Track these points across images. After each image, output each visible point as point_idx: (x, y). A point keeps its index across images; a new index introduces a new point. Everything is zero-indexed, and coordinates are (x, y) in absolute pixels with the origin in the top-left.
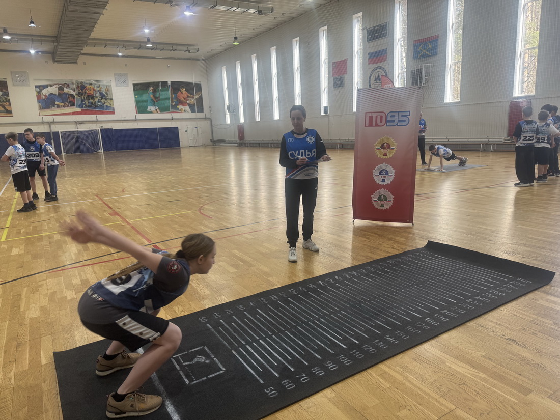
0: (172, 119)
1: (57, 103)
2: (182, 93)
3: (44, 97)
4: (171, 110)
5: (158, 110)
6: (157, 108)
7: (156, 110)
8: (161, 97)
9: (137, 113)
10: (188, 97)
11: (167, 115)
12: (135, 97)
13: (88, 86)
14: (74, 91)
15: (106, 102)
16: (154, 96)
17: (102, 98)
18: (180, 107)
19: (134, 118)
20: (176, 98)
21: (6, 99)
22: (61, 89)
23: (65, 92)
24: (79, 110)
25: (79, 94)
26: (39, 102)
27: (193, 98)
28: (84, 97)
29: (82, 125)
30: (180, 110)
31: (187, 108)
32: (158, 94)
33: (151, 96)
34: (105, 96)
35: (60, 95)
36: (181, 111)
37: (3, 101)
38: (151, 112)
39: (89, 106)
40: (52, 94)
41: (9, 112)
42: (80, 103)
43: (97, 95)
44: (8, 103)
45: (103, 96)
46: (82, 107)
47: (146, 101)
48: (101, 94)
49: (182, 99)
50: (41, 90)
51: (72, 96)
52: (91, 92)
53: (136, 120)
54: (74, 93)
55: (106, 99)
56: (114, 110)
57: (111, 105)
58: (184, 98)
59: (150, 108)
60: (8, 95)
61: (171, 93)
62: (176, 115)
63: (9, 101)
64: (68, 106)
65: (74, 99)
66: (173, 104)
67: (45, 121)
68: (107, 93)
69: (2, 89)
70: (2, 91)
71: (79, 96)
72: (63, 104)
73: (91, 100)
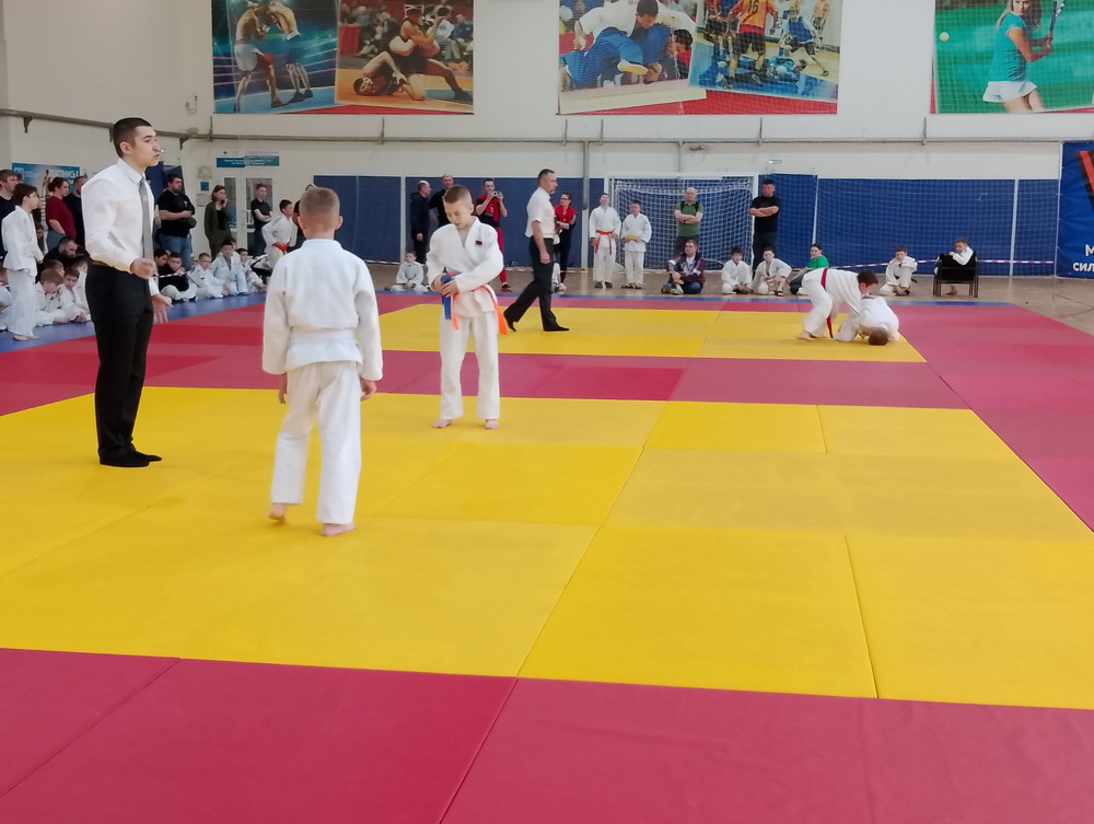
1: (623, 65)
3: (582, 42)
5: (1034, 100)
6: (1030, 87)
7: (1026, 98)
9: (933, 111)
12: (938, 41)
14: (693, 17)
15: (808, 59)
16: (1026, 33)
17: (795, 45)
19: (916, 134)
21: (462, 49)
22: (646, 9)
23: (658, 20)
24: (700, 93)
25: (712, 29)
26: (564, 61)
28: (726, 43)
29: (698, 155)
33: (1014, 31)
34: (808, 34)
35: (640, 33)
37: (453, 59)
38: (999, 108)
39: (740, 80)
40: (611, 31)
41: (463, 97)
42: (706, 65)
43: (777, 35)
44: (464, 64)
45: (801, 37)
46: (713, 83)
48: (797, 27)
50: (577, 15)
51: (684, 37)
52: (756, 21)
53: (923, 142)
54: (691, 27)
55: (809, 48)
56: (835, 96)
57: (825, 73)
59: (1000, 89)
60: (468, 36)
63: (469, 58)
64: (661, 79)
65: (688, 48)
67: (574, 134)
68: (818, 24)
69: (454, 13)
70: (453, 21)
71: (708, 38)
72: (644, 70)
73: (752, 55)
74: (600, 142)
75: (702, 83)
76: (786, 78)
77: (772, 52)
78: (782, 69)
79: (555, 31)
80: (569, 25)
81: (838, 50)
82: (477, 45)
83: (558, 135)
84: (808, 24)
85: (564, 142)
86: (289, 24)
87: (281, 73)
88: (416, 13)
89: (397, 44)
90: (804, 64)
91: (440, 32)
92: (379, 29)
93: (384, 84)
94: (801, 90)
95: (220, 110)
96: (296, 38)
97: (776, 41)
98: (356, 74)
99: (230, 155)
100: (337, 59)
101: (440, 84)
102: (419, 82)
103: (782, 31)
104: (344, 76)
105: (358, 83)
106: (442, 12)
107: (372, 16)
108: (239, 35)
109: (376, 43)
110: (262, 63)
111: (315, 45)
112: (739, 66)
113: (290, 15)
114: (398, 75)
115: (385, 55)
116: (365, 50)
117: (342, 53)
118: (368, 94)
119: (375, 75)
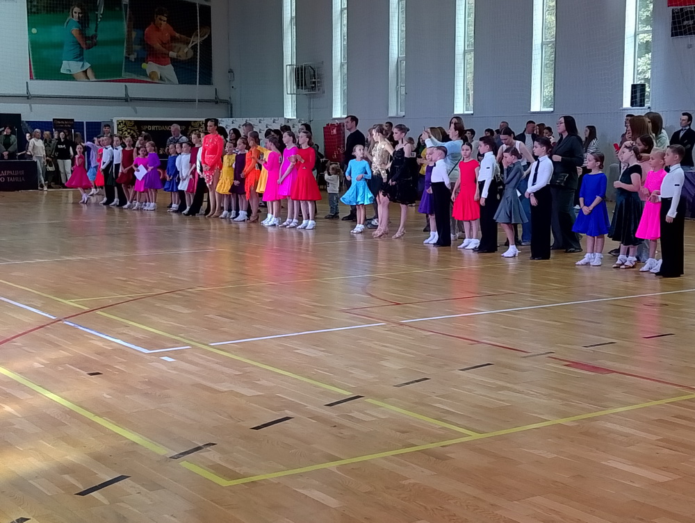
0: (127, 100)
2: (158, 29)
4: (125, 75)
5: (90, 73)
6: (87, 65)
7: (85, 72)
8: (99, 38)
9: (31, 78)
10: (173, 39)
11: (114, 89)
16: (82, 32)
18: (150, 67)
19: (22, 91)
20: (143, 42)
27: (188, 44)
30: (150, 77)
31: (169, 71)
32: (92, 26)
33: (75, 30)
36: (151, 79)
38: (70, 77)
47: (60, 46)
49: (158, 46)
53: (28, 97)
58: (163, 44)
59: (69, 66)
61: (128, 27)
62: (136, 90)
66: (133, 57)
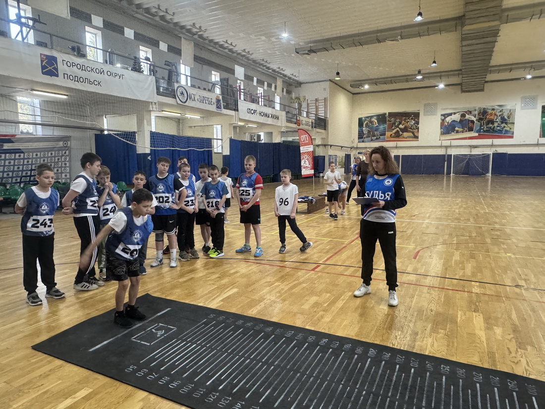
1: (457, 129)
3: (446, 124)
9: (540, 137)
12: (542, 120)
13: (490, 111)
14: (475, 117)
15: (506, 126)
17: (502, 123)
21: (416, 127)
22: (463, 116)
23: (466, 118)
24: (477, 134)
25: (480, 120)
26: (441, 128)
28: (484, 123)
29: (475, 149)
34: (506, 120)
37: (414, 129)
39: (487, 131)
40: (454, 121)
41: (416, 137)
42: (478, 128)
44: (417, 130)
45: (504, 121)
46: (480, 132)
48: (503, 118)
50: (445, 118)
51: (473, 122)
52: (492, 117)
53: (538, 145)
54: (474, 119)
55: (506, 123)
56: (513, 134)
57: (511, 129)
60: (418, 123)
63: (418, 129)
64: (466, 131)
65: (473, 124)
67: (443, 145)
68: (509, 117)
69: (415, 119)
70: (414, 120)
71: (479, 122)
72: (462, 130)
73: (491, 125)
74: (450, 146)
75: (477, 132)
76: (500, 130)
77: (496, 124)
78: (499, 128)
79: (440, 121)
80: (443, 120)
81: (514, 123)
82: (420, 126)
83: (440, 145)
84: (506, 117)
85: (441, 147)
86: (376, 123)
87: (373, 133)
88: (406, 119)
89: (401, 126)
90: (504, 127)
91: (411, 123)
92: (396, 123)
93: (397, 135)
94: (503, 133)
95: (359, 142)
96: (377, 126)
97: (497, 122)
98: (391, 133)
99: (361, 151)
100: (387, 130)
101: (411, 134)
102: (405, 134)
103: (499, 120)
104: (388, 134)
105: (391, 135)
106: (412, 119)
107: (395, 120)
108: (364, 126)
109: (396, 126)
110: (369, 132)
111: (382, 127)
112: (487, 128)
113: (376, 121)
114: (401, 133)
115: (398, 129)
116: (393, 128)
117: (388, 129)
118: (393, 137)
119: (395, 133)
